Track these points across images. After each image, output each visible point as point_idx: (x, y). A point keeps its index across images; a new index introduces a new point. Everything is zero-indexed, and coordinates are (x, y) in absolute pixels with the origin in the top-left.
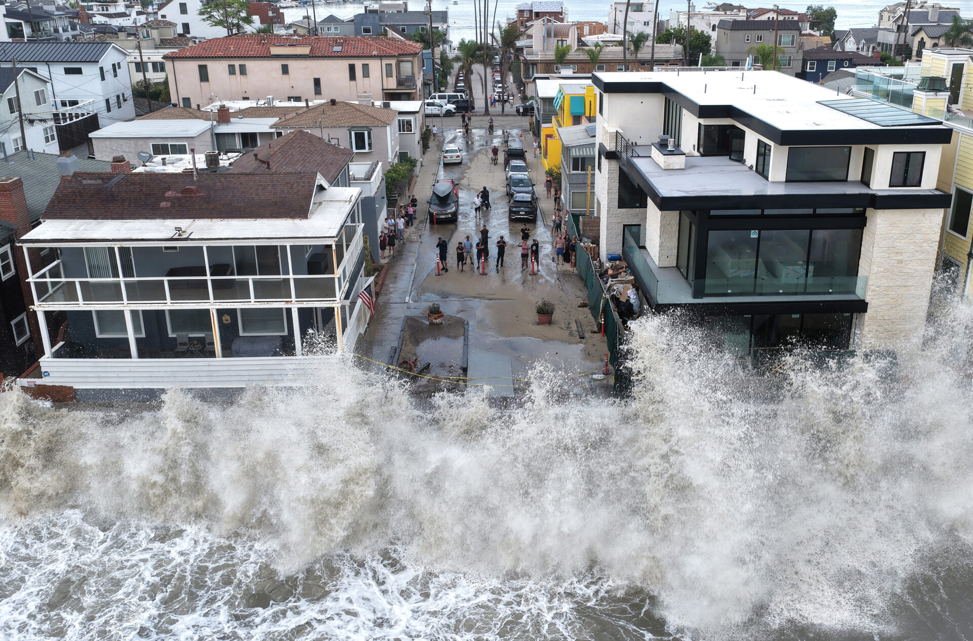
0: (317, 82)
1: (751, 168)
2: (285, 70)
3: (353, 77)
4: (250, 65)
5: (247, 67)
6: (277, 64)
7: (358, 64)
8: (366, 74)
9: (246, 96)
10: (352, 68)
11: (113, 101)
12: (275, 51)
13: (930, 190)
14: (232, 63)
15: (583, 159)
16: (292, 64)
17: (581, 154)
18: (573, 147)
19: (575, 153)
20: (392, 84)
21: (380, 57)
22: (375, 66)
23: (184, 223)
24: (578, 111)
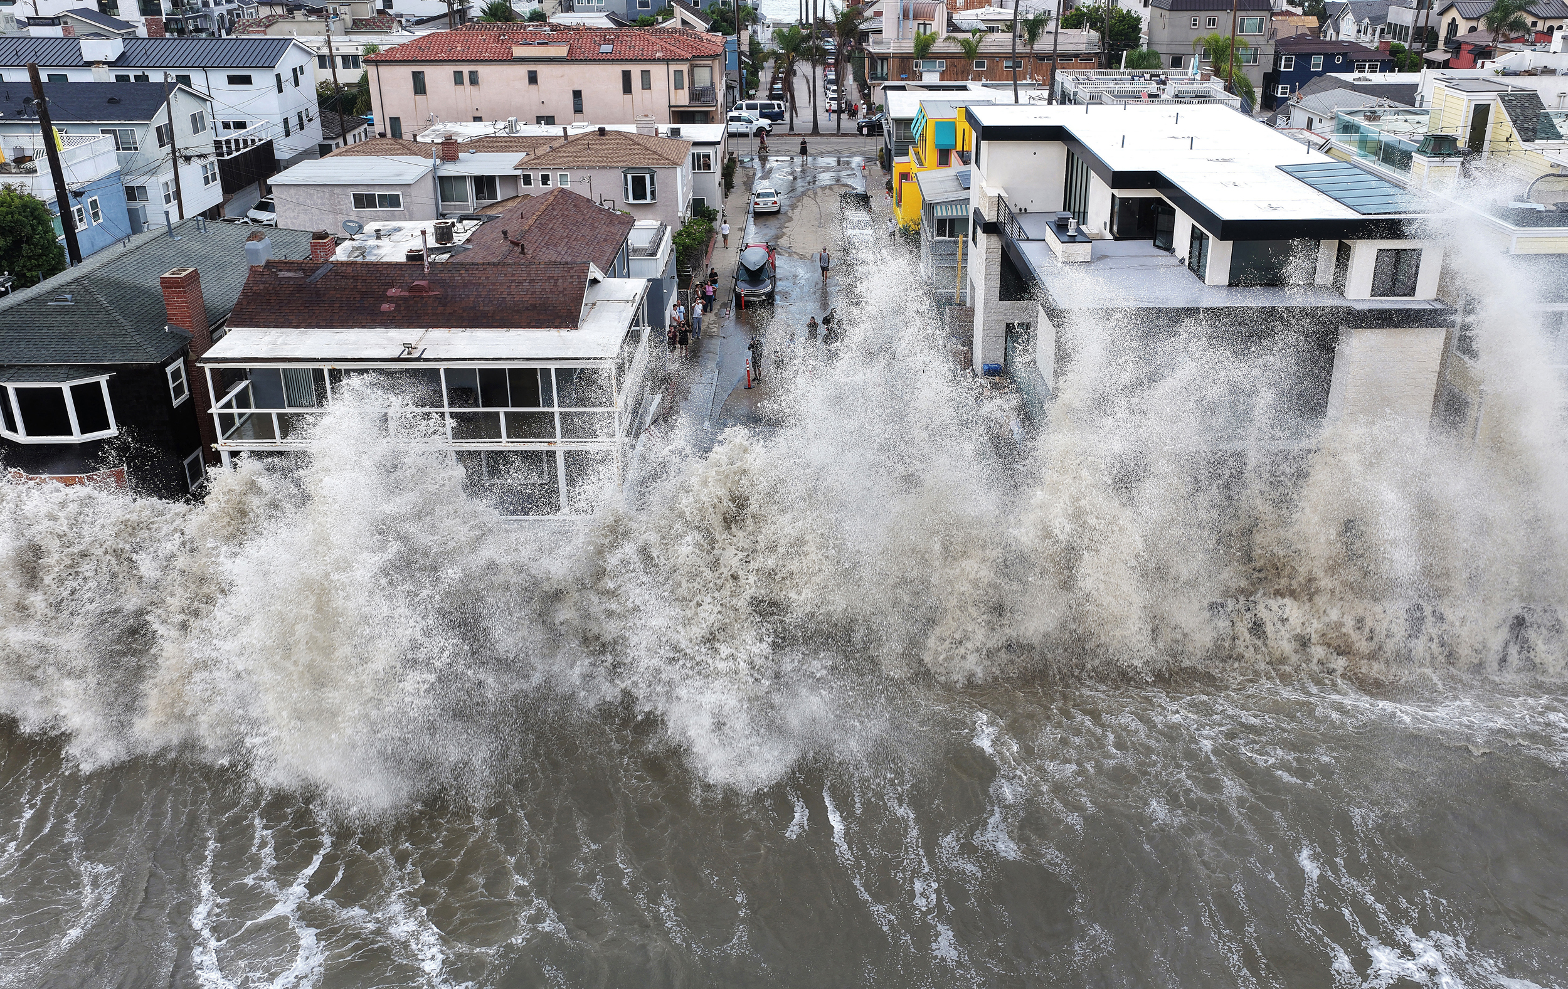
0: (577, 94)
1: (1182, 261)
2: (533, 78)
3: (627, 88)
4: (483, 71)
5: (479, 73)
6: (522, 71)
7: (636, 70)
8: (646, 84)
9: (478, 114)
10: (627, 76)
11: (293, 122)
12: (519, 51)
13: (1428, 301)
14: (459, 68)
15: (952, 221)
16: (542, 70)
17: (949, 213)
18: (938, 203)
19: (941, 212)
20: (682, 98)
21: (666, 61)
22: (659, 74)
23: (411, 335)
24: (946, 142)
